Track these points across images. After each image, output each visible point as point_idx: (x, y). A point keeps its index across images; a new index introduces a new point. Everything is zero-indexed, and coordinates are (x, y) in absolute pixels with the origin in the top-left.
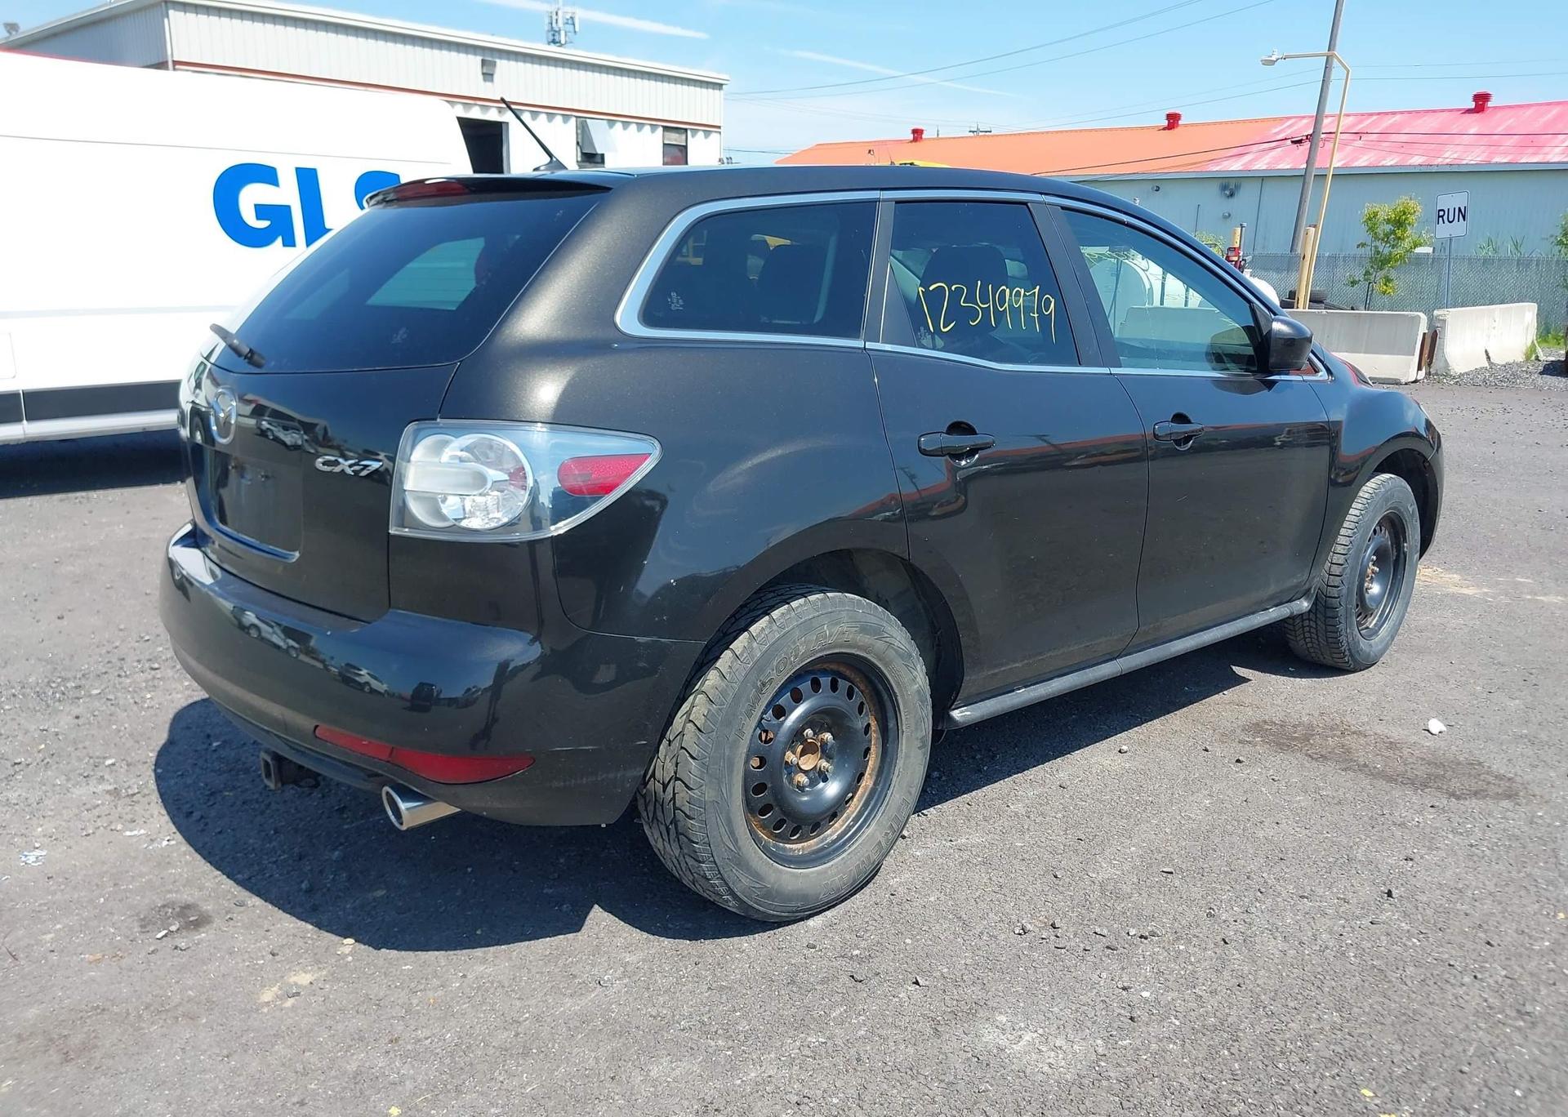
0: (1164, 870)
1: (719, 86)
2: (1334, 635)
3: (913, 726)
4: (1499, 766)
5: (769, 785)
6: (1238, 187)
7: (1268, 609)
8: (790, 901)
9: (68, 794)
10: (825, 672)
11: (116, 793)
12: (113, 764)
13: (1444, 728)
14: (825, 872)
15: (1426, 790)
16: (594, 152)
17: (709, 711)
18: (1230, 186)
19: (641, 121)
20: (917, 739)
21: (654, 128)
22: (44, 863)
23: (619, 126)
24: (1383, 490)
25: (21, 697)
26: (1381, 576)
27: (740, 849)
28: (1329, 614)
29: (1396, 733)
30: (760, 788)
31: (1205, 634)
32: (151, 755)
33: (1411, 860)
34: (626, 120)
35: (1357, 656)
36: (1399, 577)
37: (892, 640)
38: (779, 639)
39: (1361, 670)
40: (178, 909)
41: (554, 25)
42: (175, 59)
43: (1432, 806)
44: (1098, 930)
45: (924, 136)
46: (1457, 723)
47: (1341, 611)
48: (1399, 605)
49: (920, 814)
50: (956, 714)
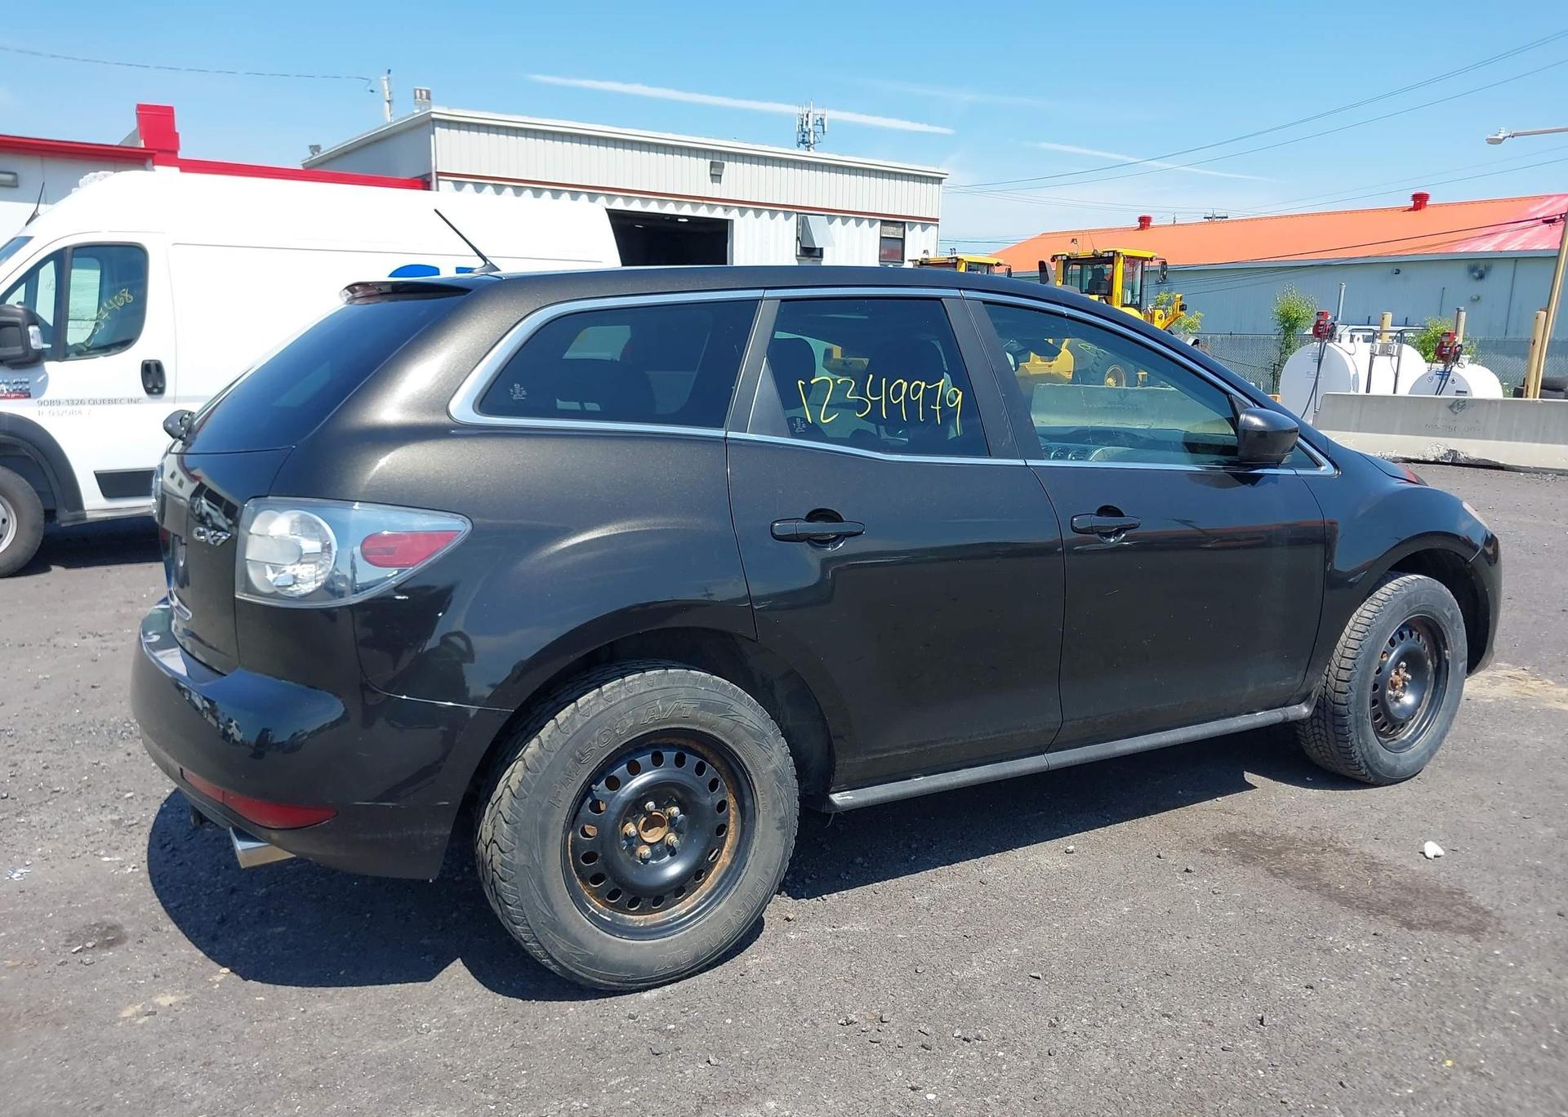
0: (1032, 974)
1: (939, 180)
2: (1345, 745)
3: (770, 807)
4: (1482, 898)
5: (600, 855)
6: (1488, 269)
7: (1255, 712)
8: (618, 970)
9: (81, 821)
10: (670, 747)
11: (117, 823)
12: (131, 798)
13: (1441, 852)
14: (663, 945)
15: (1380, 917)
16: (813, 247)
17: (524, 777)
18: (1479, 267)
19: (859, 216)
20: (775, 819)
21: (872, 223)
22: (25, 879)
23: (838, 221)
24: (1405, 592)
25: (94, 734)
26: (1417, 684)
27: (556, 915)
28: (1338, 721)
29: (1383, 853)
30: (589, 857)
31: (1164, 735)
32: (167, 791)
33: (1312, 988)
34: (846, 215)
35: (1376, 769)
36: (1441, 686)
37: (741, 719)
38: (602, 711)
39: (1386, 785)
40: (104, 929)
41: (804, 126)
42: (438, 171)
43: (1375, 934)
44: (922, 1028)
45: (1151, 224)
46: (1462, 848)
47: (1350, 719)
48: (1441, 715)
49: (819, 898)
50: (836, 798)
